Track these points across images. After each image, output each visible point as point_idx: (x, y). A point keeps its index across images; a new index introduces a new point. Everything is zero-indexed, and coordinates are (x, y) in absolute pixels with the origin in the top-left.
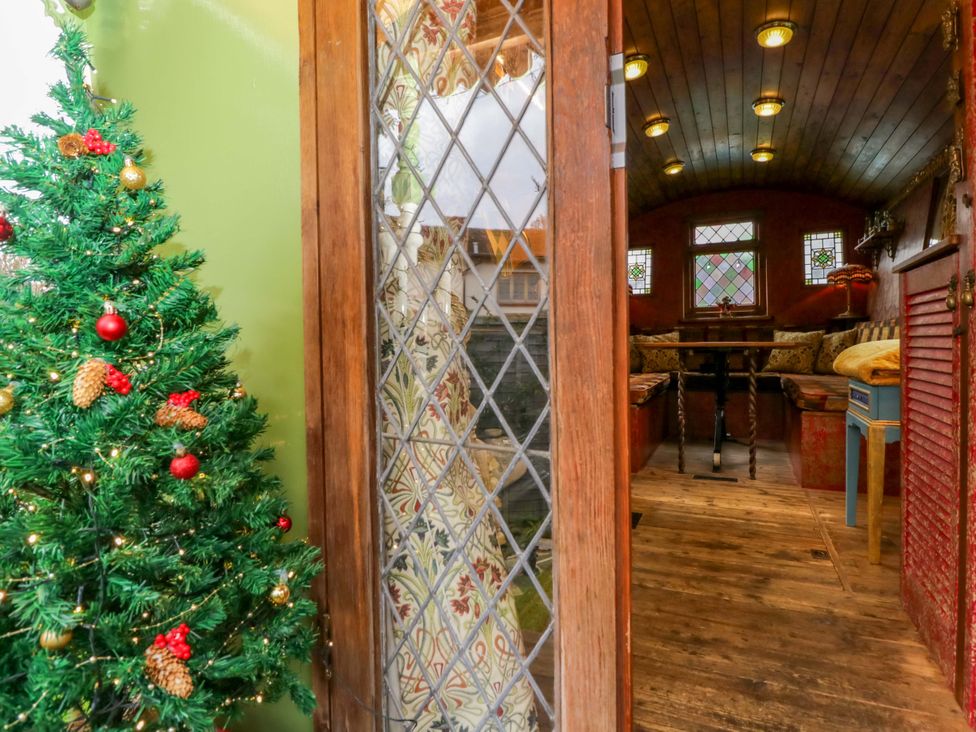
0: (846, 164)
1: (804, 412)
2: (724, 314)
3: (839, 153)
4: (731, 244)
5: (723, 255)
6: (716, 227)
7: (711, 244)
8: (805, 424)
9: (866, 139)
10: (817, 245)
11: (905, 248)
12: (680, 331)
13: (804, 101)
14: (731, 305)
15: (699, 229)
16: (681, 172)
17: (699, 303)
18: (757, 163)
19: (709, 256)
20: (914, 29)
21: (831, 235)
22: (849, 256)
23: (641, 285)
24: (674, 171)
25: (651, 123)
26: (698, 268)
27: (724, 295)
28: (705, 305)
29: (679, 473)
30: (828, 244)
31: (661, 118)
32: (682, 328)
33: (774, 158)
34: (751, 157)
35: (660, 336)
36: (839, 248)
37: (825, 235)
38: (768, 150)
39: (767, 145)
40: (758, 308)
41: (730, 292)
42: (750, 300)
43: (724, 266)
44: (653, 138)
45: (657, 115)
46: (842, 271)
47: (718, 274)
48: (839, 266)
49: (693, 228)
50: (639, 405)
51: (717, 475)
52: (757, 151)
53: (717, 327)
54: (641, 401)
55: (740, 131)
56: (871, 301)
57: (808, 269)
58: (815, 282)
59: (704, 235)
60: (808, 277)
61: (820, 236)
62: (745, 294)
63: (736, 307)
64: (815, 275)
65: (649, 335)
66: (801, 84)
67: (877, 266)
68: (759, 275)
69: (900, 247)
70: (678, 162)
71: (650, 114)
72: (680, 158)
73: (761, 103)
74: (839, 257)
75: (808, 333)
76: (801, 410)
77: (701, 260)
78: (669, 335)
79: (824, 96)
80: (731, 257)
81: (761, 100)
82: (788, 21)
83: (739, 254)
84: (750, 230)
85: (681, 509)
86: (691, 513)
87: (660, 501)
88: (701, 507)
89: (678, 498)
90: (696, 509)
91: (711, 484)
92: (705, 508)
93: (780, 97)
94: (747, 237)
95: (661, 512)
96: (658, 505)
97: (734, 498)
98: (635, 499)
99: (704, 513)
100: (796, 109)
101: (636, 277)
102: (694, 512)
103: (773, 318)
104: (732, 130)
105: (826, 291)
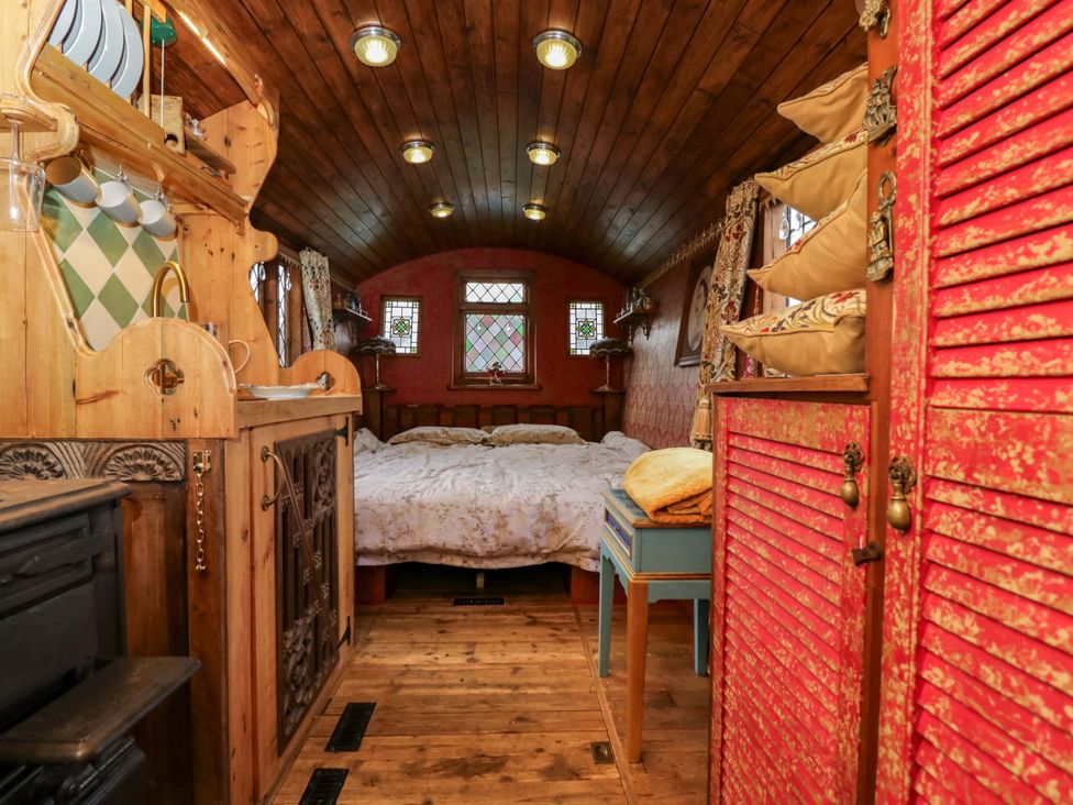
0: (611, 235)
2: (493, 381)
3: (606, 223)
4: (503, 305)
5: (495, 317)
6: (488, 285)
7: (482, 303)
9: (633, 212)
10: (581, 315)
11: (659, 328)
13: (580, 156)
14: (502, 372)
15: (470, 286)
16: (451, 217)
17: (469, 367)
18: (529, 220)
19: (480, 316)
20: (702, 84)
21: (593, 306)
22: (608, 329)
23: (406, 343)
24: (442, 213)
25: (410, 144)
26: (468, 328)
27: (495, 360)
28: (475, 370)
30: (590, 316)
31: (423, 141)
33: (545, 218)
34: (523, 213)
36: (600, 319)
37: (588, 306)
38: (541, 208)
39: (538, 202)
40: (526, 377)
41: (501, 355)
42: (520, 368)
43: (495, 329)
44: (414, 165)
45: (417, 136)
46: (602, 345)
47: (488, 337)
48: (600, 338)
49: (464, 282)
52: (529, 206)
55: (513, 179)
56: (626, 375)
57: (573, 339)
58: (579, 352)
59: (476, 292)
60: (573, 346)
61: (585, 306)
62: (514, 359)
63: (507, 374)
64: (580, 346)
66: (579, 132)
67: (632, 341)
68: (528, 342)
69: (654, 326)
70: (446, 203)
71: (408, 133)
72: (449, 200)
73: (536, 147)
74: (600, 329)
77: (472, 320)
79: (599, 154)
80: (501, 319)
81: (536, 144)
82: (573, 35)
83: (509, 317)
84: (521, 292)
85: (433, 679)
86: (444, 686)
87: (406, 666)
88: (460, 668)
89: (429, 654)
90: (450, 675)
91: (474, 612)
92: (462, 671)
93: (556, 144)
94: (518, 299)
95: (403, 692)
96: (403, 674)
97: (499, 639)
98: (372, 666)
99: (462, 680)
100: (571, 163)
101: (401, 334)
102: (448, 682)
103: (541, 388)
104: (504, 177)
105: (589, 362)
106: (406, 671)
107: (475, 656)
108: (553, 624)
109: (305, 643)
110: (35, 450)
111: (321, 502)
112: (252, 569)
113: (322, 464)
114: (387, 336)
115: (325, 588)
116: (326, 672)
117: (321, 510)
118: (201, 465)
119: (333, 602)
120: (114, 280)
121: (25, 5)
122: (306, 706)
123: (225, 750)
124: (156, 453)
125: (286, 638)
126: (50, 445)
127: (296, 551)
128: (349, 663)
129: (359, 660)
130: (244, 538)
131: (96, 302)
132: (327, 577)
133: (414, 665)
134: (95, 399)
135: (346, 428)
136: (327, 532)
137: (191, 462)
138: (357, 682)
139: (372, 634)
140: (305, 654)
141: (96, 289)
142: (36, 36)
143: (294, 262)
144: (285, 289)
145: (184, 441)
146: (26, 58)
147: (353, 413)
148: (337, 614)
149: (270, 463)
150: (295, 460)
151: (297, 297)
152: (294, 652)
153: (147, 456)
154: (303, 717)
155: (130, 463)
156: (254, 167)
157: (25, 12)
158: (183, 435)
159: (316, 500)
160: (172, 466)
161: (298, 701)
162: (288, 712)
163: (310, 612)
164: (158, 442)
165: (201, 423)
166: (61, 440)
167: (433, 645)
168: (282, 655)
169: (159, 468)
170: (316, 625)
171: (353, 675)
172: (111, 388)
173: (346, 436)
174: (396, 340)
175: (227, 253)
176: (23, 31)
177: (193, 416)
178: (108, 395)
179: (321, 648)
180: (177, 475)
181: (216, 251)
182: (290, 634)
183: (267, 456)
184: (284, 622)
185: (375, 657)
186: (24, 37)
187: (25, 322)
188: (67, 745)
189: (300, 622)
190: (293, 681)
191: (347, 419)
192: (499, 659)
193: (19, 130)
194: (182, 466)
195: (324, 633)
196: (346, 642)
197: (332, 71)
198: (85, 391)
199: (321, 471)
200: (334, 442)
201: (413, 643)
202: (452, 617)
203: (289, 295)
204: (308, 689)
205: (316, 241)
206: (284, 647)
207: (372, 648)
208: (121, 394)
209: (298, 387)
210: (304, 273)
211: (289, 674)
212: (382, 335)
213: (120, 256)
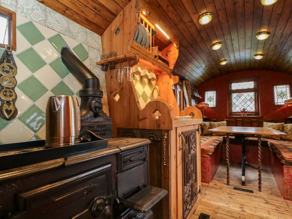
1: (284, 165)
2: (243, 115)
4: (245, 89)
5: (243, 93)
6: (239, 83)
7: (238, 89)
8: (285, 171)
10: (280, 90)
12: (227, 121)
13: (279, 32)
14: (246, 112)
15: (233, 84)
16: (227, 64)
17: (234, 110)
18: (256, 60)
19: (237, 94)
21: (285, 86)
23: (212, 104)
24: (224, 63)
25: (214, 45)
26: (233, 98)
27: (243, 108)
28: (236, 111)
29: (227, 185)
30: (284, 90)
31: (218, 42)
32: (227, 119)
33: (263, 58)
34: (254, 58)
35: (219, 122)
36: (288, 91)
37: (282, 86)
38: (261, 55)
39: (260, 53)
40: (256, 113)
41: (246, 106)
42: (253, 110)
43: (243, 98)
44: (215, 50)
45: (217, 41)
47: (240, 100)
48: (289, 98)
49: (231, 83)
50: (210, 155)
51: (244, 187)
52: (256, 55)
53: (241, 120)
54: (211, 154)
55: (250, 47)
57: (276, 99)
58: (279, 104)
59: (235, 86)
60: (276, 102)
62: (251, 107)
63: (248, 112)
64: (279, 101)
65: (215, 122)
66: (278, 25)
68: (257, 101)
70: (225, 60)
71: (214, 41)
72: (226, 58)
74: (289, 95)
75: (278, 124)
76: (283, 164)
77: (234, 95)
78: (223, 122)
80: (245, 94)
81: (260, 33)
83: (248, 93)
84: (253, 85)
85: (228, 213)
86: (233, 217)
87: (219, 206)
88: (238, 212)
89: (227, 204)
90: (235, 214)
91: (242, 194)
92: (240, 214)
93: (268, 31)
95: (218, 215)
96: (218, 208)
97: (253, 206)
98: (207, 203)
99: (240, 217)
100: (275, 36)
101: (210, 101)
102: (234, 216)
103: (262, 117)
104: (247, 47)
105: (284, 107)
106: (219, 208)
107: (244, 209)
108: (276, 205)
109: (189, 191)
110: (131, 131)
111: (192, 150)
112: (177, 167)
113: (193, 139)
114: (206, 102)
115: (194, 175)
116: (194, 201)
117: (192, 152)
118: (165, 137)
119: (196, 180)
120: (144, 92)
121: (129, 33)
122: (190, 210)
123: (170, 217)
124: (155, 133)
125: (184, 189)
126: (133, 130)
127: (187, 163)
128: (200, 200)
129: (203, 200)
130: (175, 158)
131: (141, 97)
132: (194, 172)
133: (221, 207)
134: (142, 119)
135: (198, 128)
136: (194, 159)
137: (162, 136)
138: (203, 207)
139: (206, 192)
140: (189, 194)
141: (141, 94)
142: (132, 39)
143: (181, 84)
144: (179, 91)
145: (161, 130)
146: (130, 45)
147: (200, 124)
148: (197, 184)
149: (181, 137)
150: (187, 137)
151: (182, 93)
152: (187, 193)
153: (153, 134)
154: (189, 213)
155: (149, 135)
156: (173, 60)
157: (129, 35)
158: (161, 129)
159: (191, 149)
160: (158, 137)
161: (188, 208)
162: (185, 211)
163: (190, 182)
164: (155, 130)
165: (165, 126)
166: (136, 129)
167: (228, 201)
168: (184, 194)
169: (155, 137)
170: (192, 186)
171: (202, 204)
172: (146, 117)
173: (198, 131)
174: (209, 103)
175: (167, 83)
176: (129, 39)
177: (163, 124)
178: (145, 118)
179: (193, 193)
180: (159, 139)
181: (164, 83)
182: (186, 188)
183: (180, 135)
184: (184, 184)
185: (208, 200)
186: (129, 40)
187: (130, 102)
188: (140, 207)
189: (188, 184)
190: (186, 202)
191: (199, 126)
192: (254, 213)
193: (129, 61)
194: (160, 137)
195: (194, 189)
196: (199, 193)
197: (193, 30)
198: (141, 118)
199: (193, 141)
200: (196, 132)
201: (220, 199)
202: (234, 194)
203: (180, 92)
204: (190, 205)
205: (187, 77)
206: (184, 191)
207: (207, 197)
208: (147, 118)
209: (185, 116)
210: (183, 86)
211: (185, 200)
212: (204, 102)
213: (145, 86)
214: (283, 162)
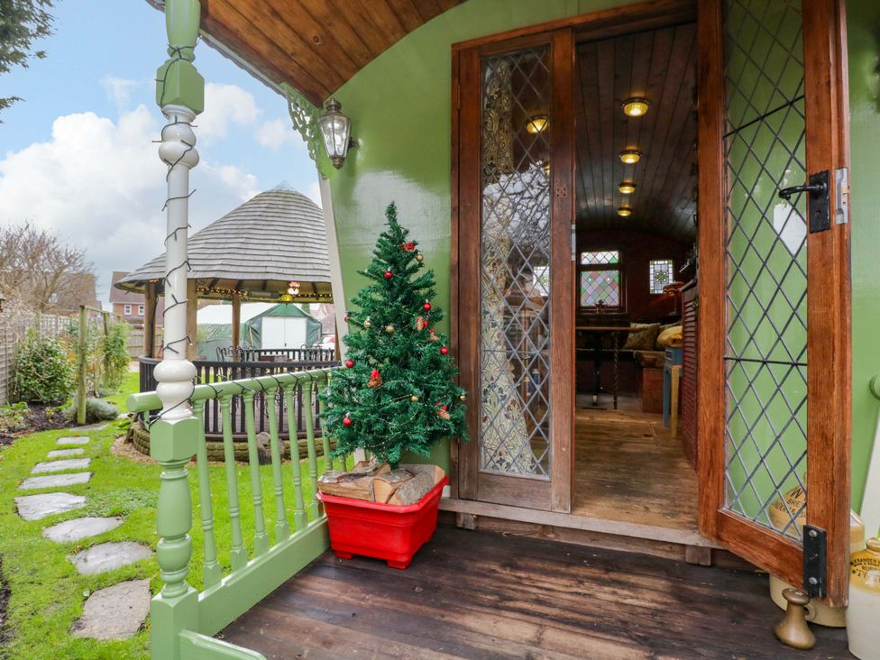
2: (599, 311)
4: (605, 265)
5: (599, 272)
6: (595, 253)
7: (591, 265)
8: (645, 375)
10: (658, 268)
13: (647, 187)
14: (604, 306)
15: (585, 254)
17: (584, 303)
18: (621, 216)
19: (590, 273)
21: (666, 262)
22: (676, 277)
26: (583, 280)
27: (599, 299)
28: (587, 305)
30: (664, 268)
33: (631, 214)
34: (617, 213)
36: (671, 270)
37: (662, 262)
38: (627, 209)
39: (627, 206)
40: (620, 308)
41: (603, 296)
42: (616, 303)
43: (600, 280)
46: (672, 286)
47: (595, 285)
48: (671, 282)
49: (580, 253)
51: (595, 407)
52: (622, 209)
53: (595, 319)
55: (610, 198)
57: (652, 284)
58: (656, 292)
59: (587, 258)
60: (652, 288)
61: (660, 262)
62: (612, 298)
63: (607, 307)
64: (656, 287)
68: (622, 286)
73: (623, 186)
74: (671, 277)
75: (651, 325)
76: (643, 367)
77: (585, 275)
79: (658, 184)
80: (603, 274)
82: (637, 151)
83: (609, 272)
84: (617, 257)
93: (634, 184)
94: (615, 261)
100: (643, 191)
103: (630, 314)
104: (606, 196)
105: (663, 298)
214: (643, 364)
